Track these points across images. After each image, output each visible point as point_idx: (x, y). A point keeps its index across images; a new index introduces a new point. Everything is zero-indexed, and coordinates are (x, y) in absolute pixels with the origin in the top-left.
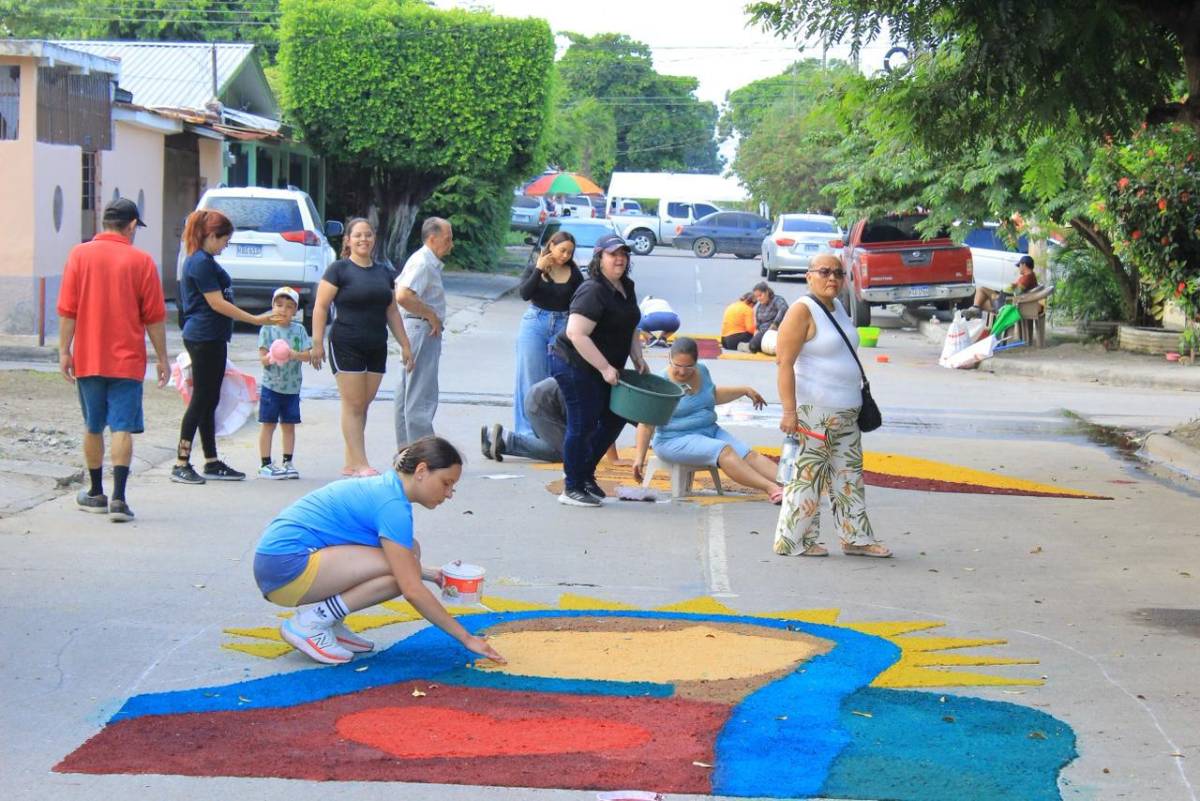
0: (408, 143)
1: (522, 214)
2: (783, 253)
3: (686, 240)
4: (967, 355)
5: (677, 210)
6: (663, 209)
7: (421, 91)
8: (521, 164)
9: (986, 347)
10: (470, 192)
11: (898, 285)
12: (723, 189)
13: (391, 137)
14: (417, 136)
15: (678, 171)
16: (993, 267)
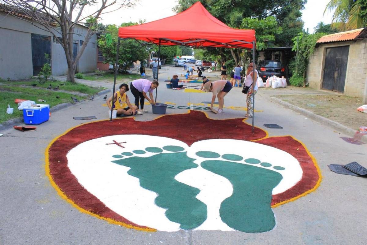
0: (165, 54)
1: (174, 60)
2: (197, 63)
3: (189, 62)
4: (210, 71)
5: (188, 59)
6: (187, 59)
7: (167, 49)
8: (175, 56)
9: (211, 71)
10: (170, 58)
11: (206, 66)
12: (192, 57)
13: (164, 53)
14: (166, 53)
15: (188, 56)
16: (213, 64)
